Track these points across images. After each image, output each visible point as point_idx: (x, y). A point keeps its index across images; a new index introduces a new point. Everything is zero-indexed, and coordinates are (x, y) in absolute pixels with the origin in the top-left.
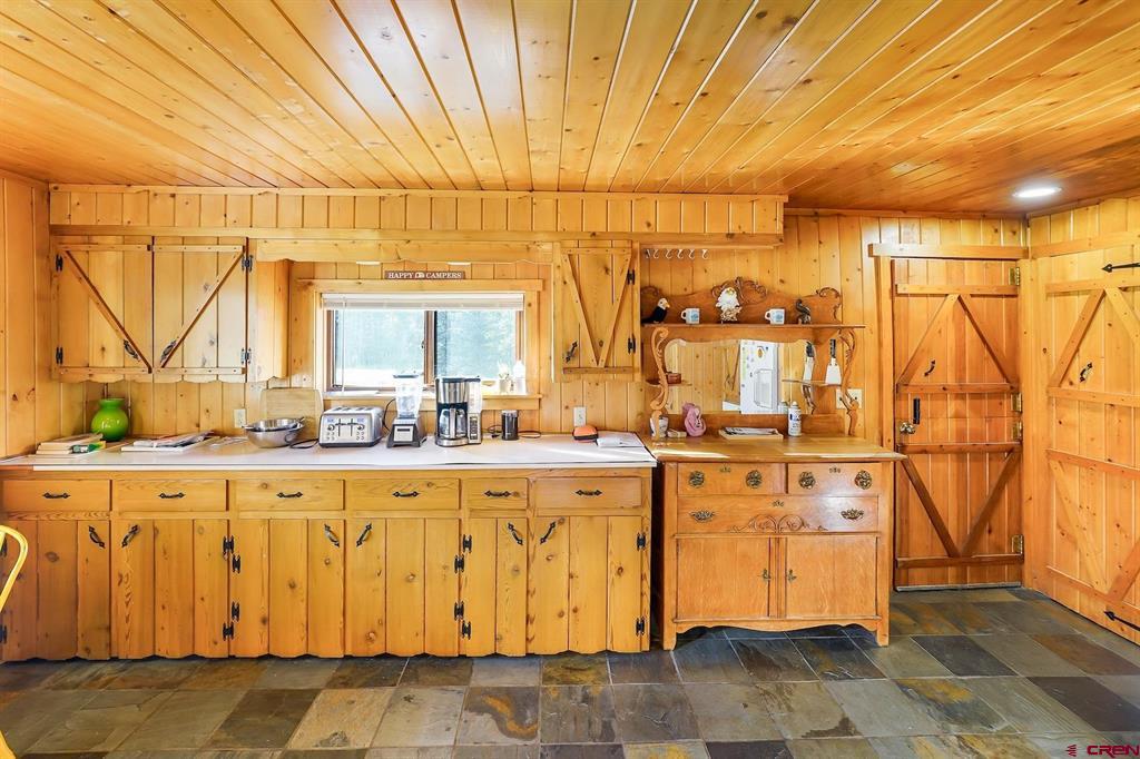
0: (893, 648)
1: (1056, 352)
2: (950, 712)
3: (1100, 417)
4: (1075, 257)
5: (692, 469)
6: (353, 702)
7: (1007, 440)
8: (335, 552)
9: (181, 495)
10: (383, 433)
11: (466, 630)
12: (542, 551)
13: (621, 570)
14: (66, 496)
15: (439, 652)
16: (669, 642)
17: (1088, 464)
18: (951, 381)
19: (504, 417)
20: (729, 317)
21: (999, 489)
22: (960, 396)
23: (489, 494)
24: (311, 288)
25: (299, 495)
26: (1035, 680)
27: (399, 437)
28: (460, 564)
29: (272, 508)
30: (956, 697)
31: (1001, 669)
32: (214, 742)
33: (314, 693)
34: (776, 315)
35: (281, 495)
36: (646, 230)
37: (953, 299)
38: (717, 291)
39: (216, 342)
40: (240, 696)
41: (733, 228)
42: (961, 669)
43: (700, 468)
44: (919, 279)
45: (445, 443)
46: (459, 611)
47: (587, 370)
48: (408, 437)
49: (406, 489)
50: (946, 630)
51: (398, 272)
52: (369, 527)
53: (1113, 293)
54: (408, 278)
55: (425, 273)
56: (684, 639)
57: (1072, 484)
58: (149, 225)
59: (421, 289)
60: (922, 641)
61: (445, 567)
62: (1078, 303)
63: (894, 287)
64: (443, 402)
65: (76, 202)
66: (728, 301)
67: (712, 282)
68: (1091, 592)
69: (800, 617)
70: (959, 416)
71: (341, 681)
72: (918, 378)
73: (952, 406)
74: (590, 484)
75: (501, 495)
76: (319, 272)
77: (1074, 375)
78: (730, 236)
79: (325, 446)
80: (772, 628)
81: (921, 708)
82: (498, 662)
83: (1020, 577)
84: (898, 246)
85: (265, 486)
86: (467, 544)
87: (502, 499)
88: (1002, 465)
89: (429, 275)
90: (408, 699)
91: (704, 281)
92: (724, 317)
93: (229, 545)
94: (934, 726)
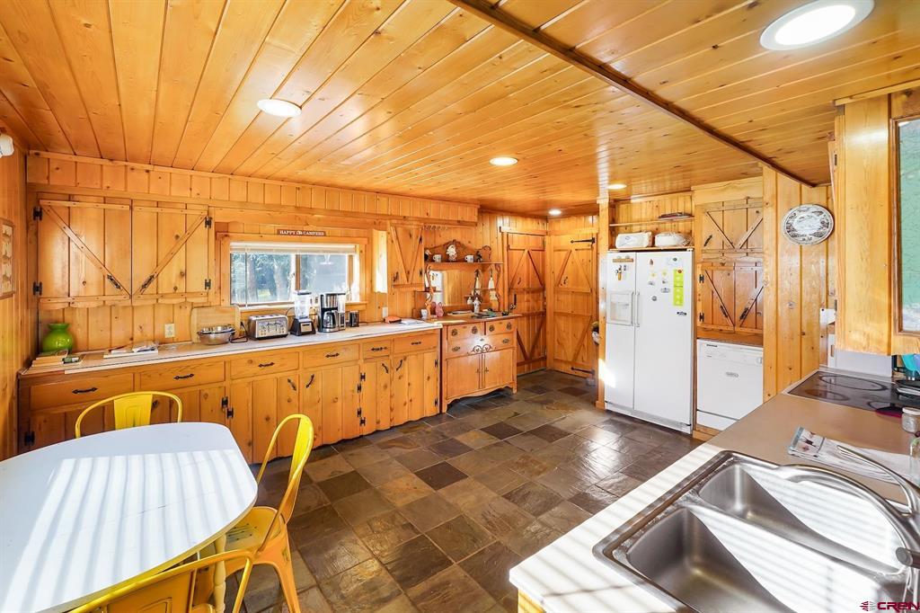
0: (518, 393)
1: (557, 273)
2: (542, 403)
3: (570, 297)
4: (563, 236)
5: (453, 328)
7: (541, 310)
8: (293, 394)
9: (191, 375)
10: (295, 328)
11: (363, 422)
12: (397, 374)
13: (429, 378)
14: (94, 389)
15: (351, 436)
16: (444, 410)
17: (566, 315)
18: (525, 286)
19: (351, 314)
20: (454, 259)
21: (539, 330)
22: (528, 292)
23: (373, 349)
24: (227, 238)
25: (272, 364)
26: (559, 390)
27: (303, 329)
28: (359, 388)
29: (255, 375)
30: (542, 399)
31: (548, 390)
34: (470, 258)
35: (261, 366)
36: (426, 216)
37: (526, 251)
38: (446, 246)
39: (184, 274)
41: (460, 219)
42: (539, 393)
43: (455, 327)
44: (517, 242)
45: (328, 330)
46: (359, 413)
47: (403, 285)
48: (309, 329)
49: (332, 352)
50: (530, 385)
51: (285, 231)
52: (313, 377)
53: (574, 251)
54: (292, 234)
55: (303, 231)
56: (450, 406)
57: (562, 323)
58: (126, 191)
59: (301, 241)
60: (525, 389)
61: (353, 391)
62: (563, 254)
63: (508, 246)
64: (326, 307)
65: (55, 167)
66: (452, 251)
67: (444, 242)
68: (566, 362)
69: (490, 388)
70: (528, 301)
72: (516, 286)
73: (526, 297)
74: (415, 339)
75: (378, 349)
76: (231, 228)
77: (562, 282)
78: (459, 222)
79: (260, 339)
80: (480, 394)
81: (533, 405)
82: (378, 435)
83: (545, 365)
84: (509, 228)
85: (251, 362)
86: (363, 377)
87: (379, 351)
88: (540, 320)
89: (305, 233)
90: (351, 455)
91: (441, 241)
92: (450, 259)
93: (225, 403)
94: (540, 407)
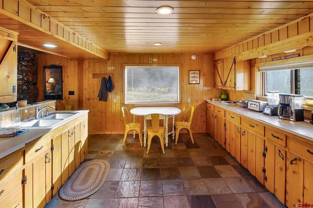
6: (231, 171)
8: (239, 135)
9: (220, 112)
11: (266, 179)
15: (259, 179)
23: (272, 135)
24: (255, 66)
25: (234, 118)
28: (264, 155)
29: (230, 119)
32: (209, 157)
33: (229, 164)
35: (231, 117)
39: (231, 81)
40: (220, 155)
49: (251, 124)
51: (276, 58)
52: (244, 132)
54: (279, 60)
55: (285, 57)
61: (260, 154)
71: (236, 167)
75: (276, 137)
85: (229, 114)
86: (266, 149)
87: (276, 139)
90: (240, 180)
93: (225, 125)
